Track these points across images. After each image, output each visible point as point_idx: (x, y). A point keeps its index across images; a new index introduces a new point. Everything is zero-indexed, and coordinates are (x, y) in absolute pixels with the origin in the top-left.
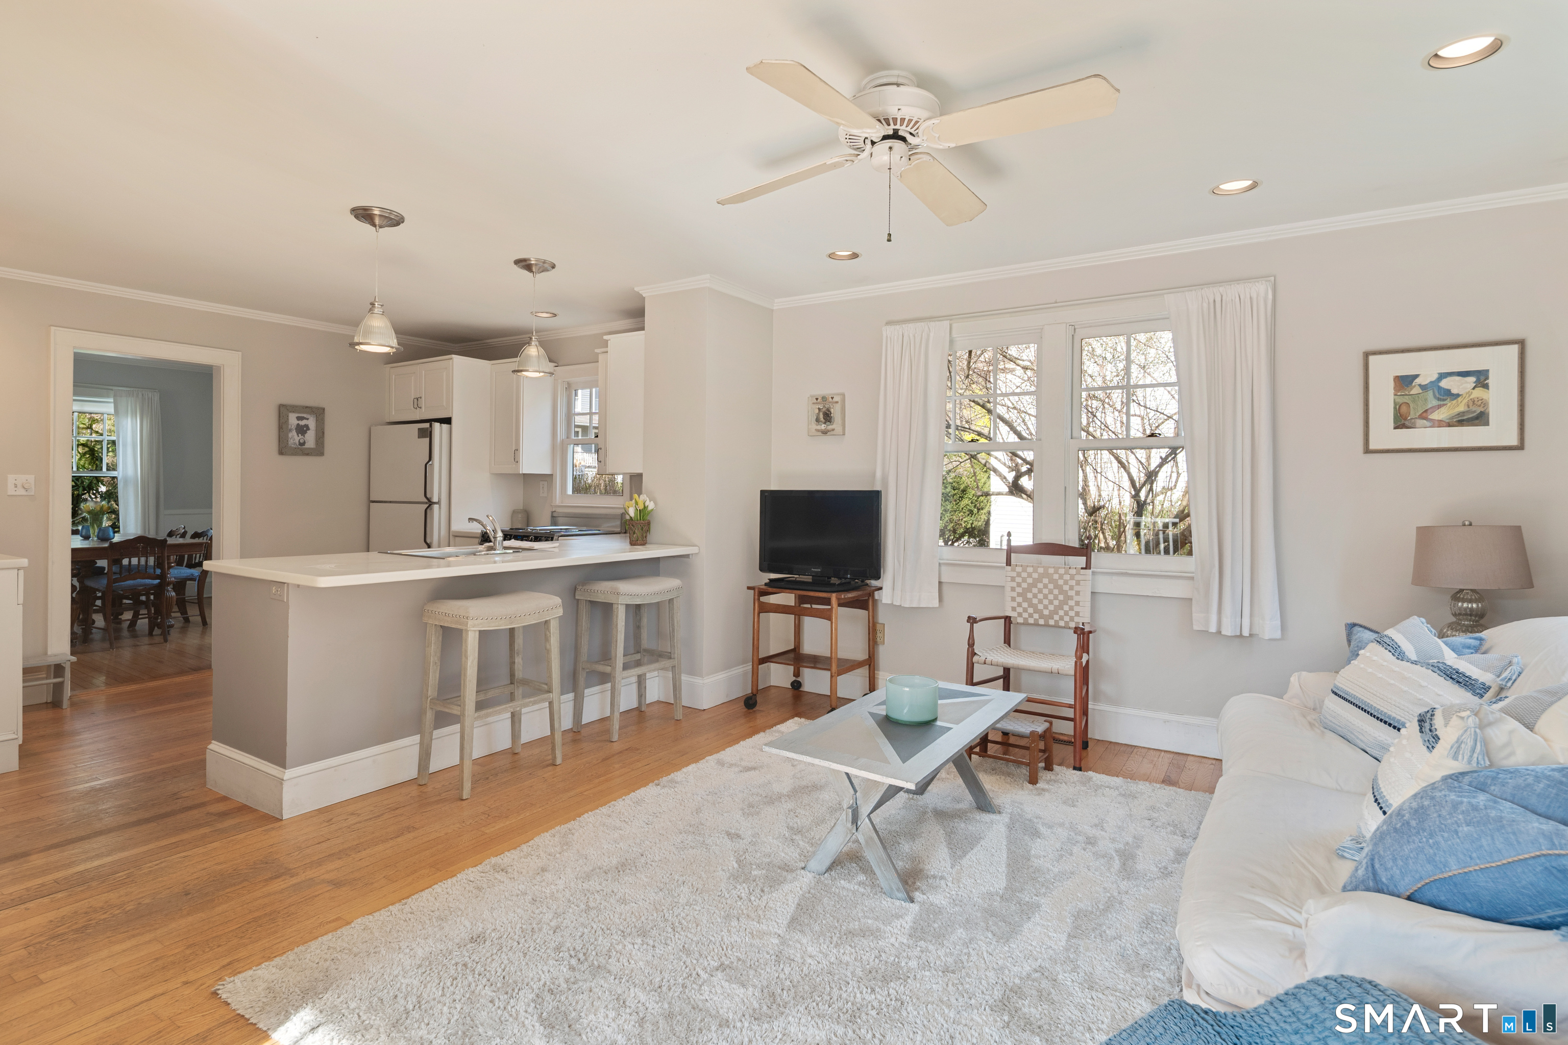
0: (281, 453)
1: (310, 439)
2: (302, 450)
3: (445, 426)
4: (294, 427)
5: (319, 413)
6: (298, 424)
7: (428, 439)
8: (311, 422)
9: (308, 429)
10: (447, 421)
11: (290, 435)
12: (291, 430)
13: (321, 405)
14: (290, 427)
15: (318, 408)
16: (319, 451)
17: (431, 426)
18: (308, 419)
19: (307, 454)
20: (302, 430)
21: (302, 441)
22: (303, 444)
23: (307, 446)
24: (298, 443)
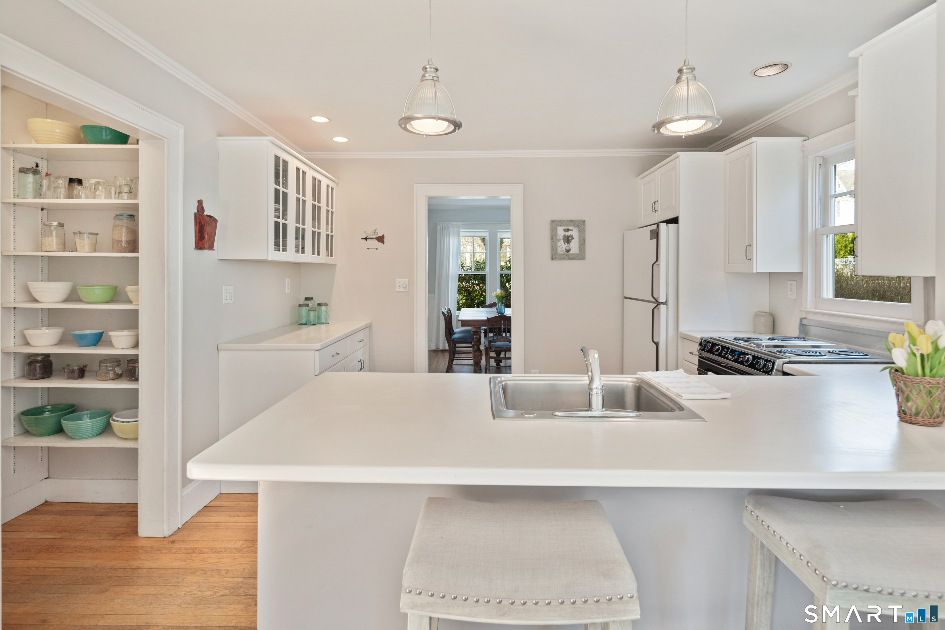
0: (553, 259)
1: (574, 246)
2: (568, 256)
3: (672, 226)
4: (562, 237)
5: (581, 224)
6: (565, 235)
7: (656, 240)
8: (575, 233)
9: (573, 238)
10: (675, 220)
11: (559, 244)
12: (559, 240)
13: (583, 219)
14: (558, 238)
15: (579, 221)
16: (581, 256)
17: (658, 227)
18: (572, 230)
19: (572, 259)
20: (568, 240)
21: (567, 249)
22: (568, 251)
23: (572, 252)
24: (565, 250)
